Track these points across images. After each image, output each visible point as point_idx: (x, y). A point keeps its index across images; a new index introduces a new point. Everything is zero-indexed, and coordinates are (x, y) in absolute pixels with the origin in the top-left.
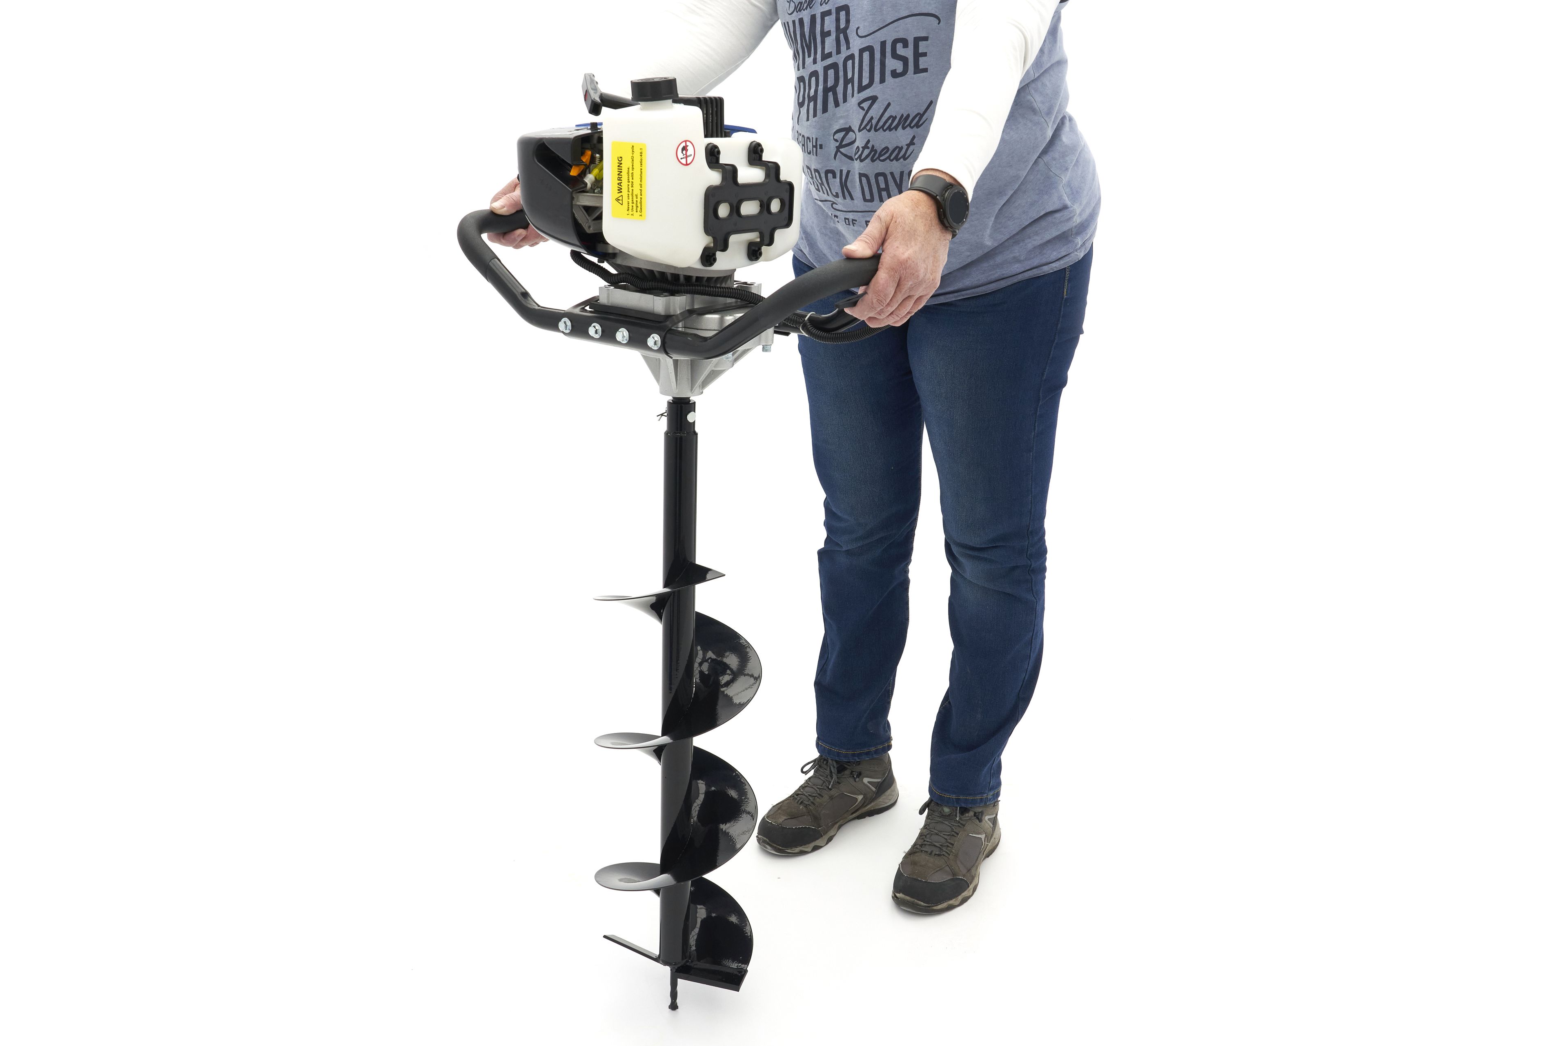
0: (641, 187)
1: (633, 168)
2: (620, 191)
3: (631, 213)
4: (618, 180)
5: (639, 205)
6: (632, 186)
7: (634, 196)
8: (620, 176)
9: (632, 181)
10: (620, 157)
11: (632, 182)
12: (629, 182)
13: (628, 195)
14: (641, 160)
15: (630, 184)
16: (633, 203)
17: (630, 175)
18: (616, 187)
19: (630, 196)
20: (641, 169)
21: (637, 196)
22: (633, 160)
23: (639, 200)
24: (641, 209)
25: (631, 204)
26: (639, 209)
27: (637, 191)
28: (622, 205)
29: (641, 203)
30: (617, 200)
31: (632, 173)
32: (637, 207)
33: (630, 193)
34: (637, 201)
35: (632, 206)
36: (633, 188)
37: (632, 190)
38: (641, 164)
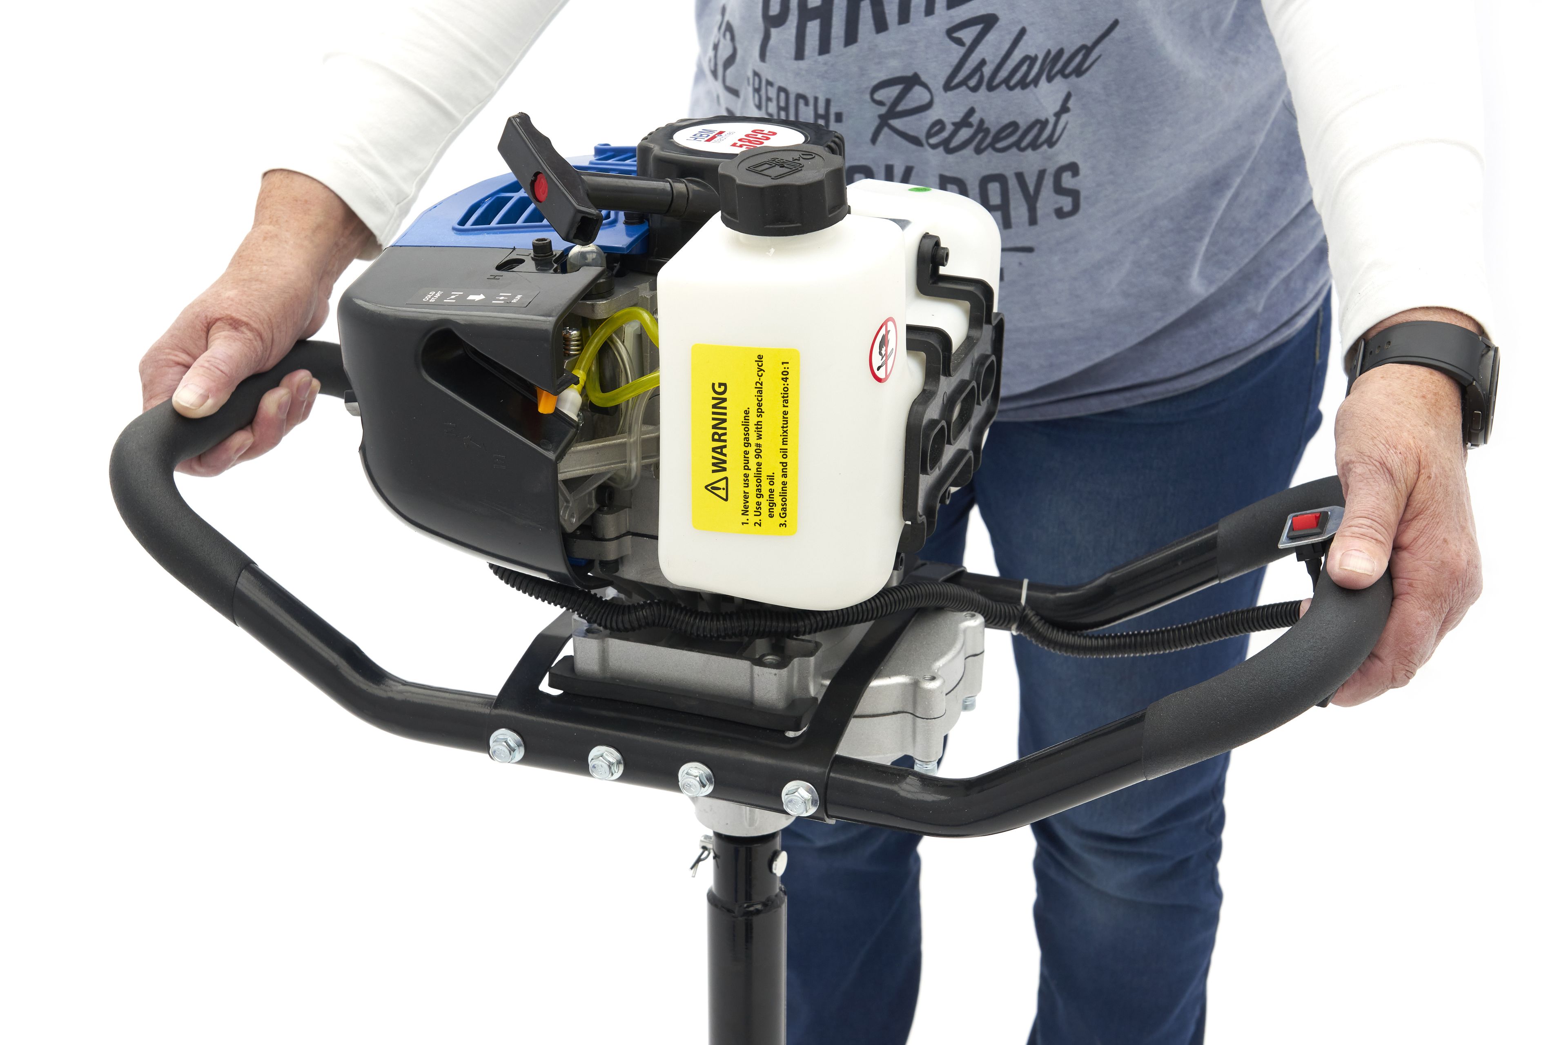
0: (785, 456)
1: (760, 412)
2: (719, 465)
3: (752, 518)
4: (714, 440)
5: (778, 500)
6: (758, 456)
7: (764, 478)
8: (720, 432)
9: (759, 442)
10: (720, 385)
11: (758, 445)
12: (747, 444)
13: (746, 476)
14: (786, 390)
15: (752, 450)
16: (760, 495)
17: (752, 428)
18: (708, 458)
19: (752, 481)
20: (785, 413)
21: (771, 479)
22: (760, 392)
23: (778, 488)
24: (784, 509)
25: (753, 500)
26: (777, 510)
27: (771, 463)
28: (726, 500)
29: (784, 495)
30: (712, 488)
31: (758, 425)
32: (772, 504)
33: (752, 473)
34: (771, 491)
35: (759, 504)
36: (759, 460)
37: (759, 464)
38: (786, 401)
